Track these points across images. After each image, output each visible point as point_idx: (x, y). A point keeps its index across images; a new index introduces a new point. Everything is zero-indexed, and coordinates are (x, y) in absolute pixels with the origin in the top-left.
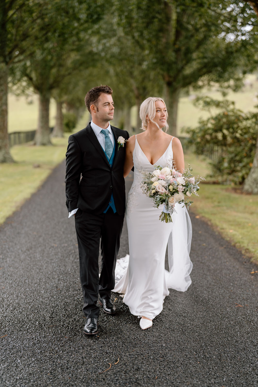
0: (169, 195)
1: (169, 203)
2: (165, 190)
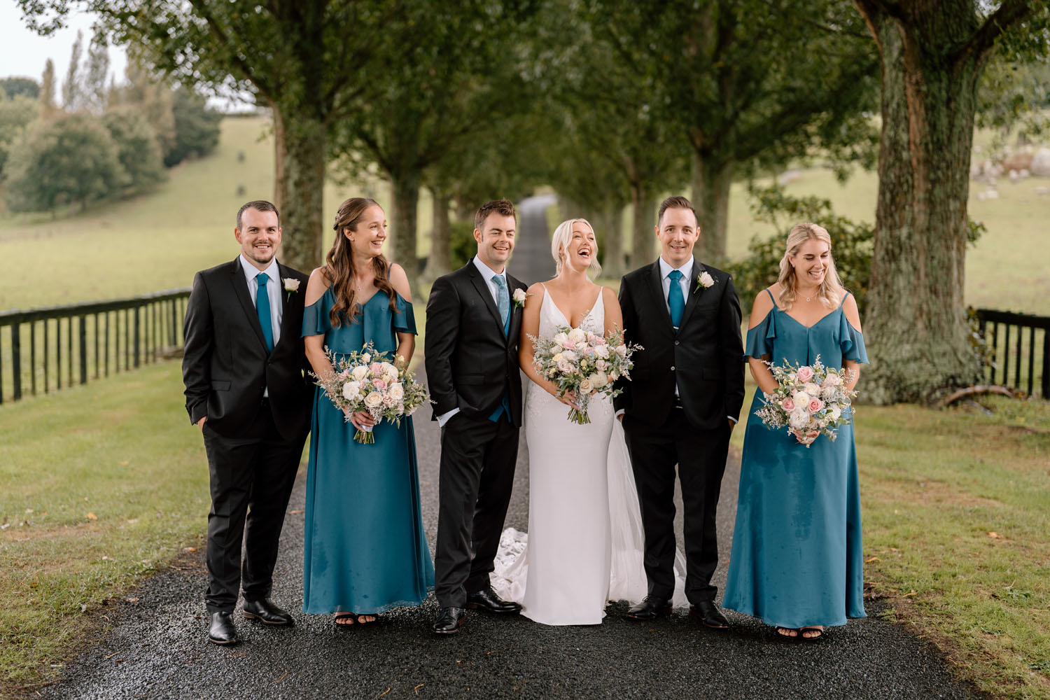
0: (582, 376)
1: (581, 390)
2: (572, 367)
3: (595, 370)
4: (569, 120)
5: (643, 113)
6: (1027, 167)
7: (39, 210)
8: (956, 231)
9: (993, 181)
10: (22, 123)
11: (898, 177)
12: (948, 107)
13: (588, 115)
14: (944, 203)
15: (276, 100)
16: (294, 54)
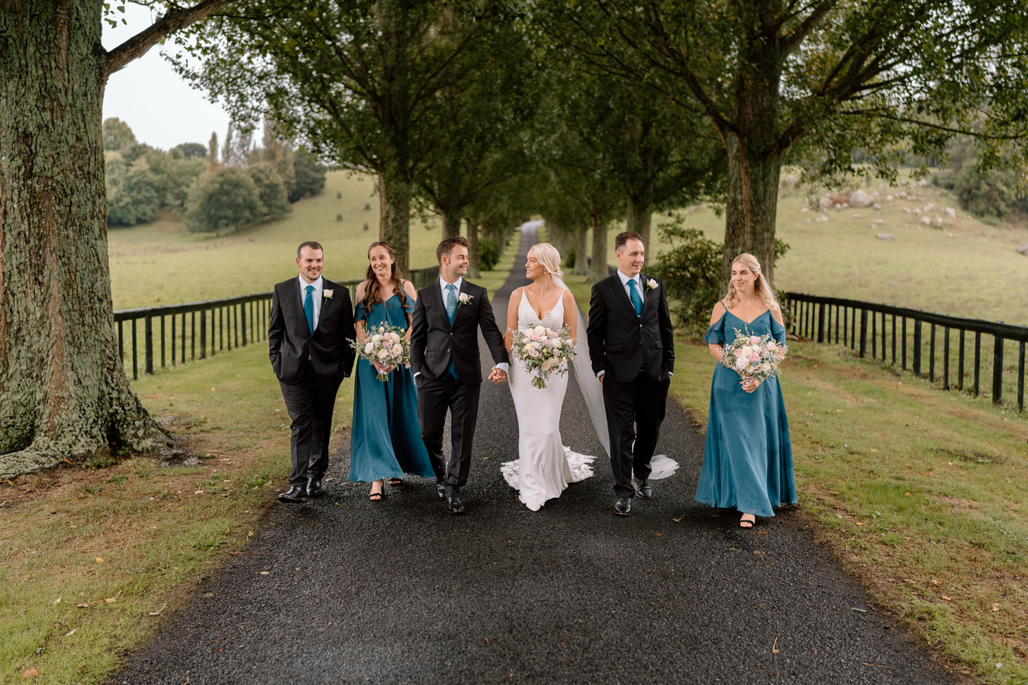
0: (543, 359)
1: (543, 368)
2: (538, 354)
3: (552, 356)
4: (553, 177)
5: (597, 175)
6: (847, 201)
7: (208, 231)
8: (768, 249)
9: (825, 210)
10: (196, 174)
11: (736, 220)
12: (763, 181)
13: (565, 175)
14: (761, 234)
15: (381, 171)
16: (392, 144)
